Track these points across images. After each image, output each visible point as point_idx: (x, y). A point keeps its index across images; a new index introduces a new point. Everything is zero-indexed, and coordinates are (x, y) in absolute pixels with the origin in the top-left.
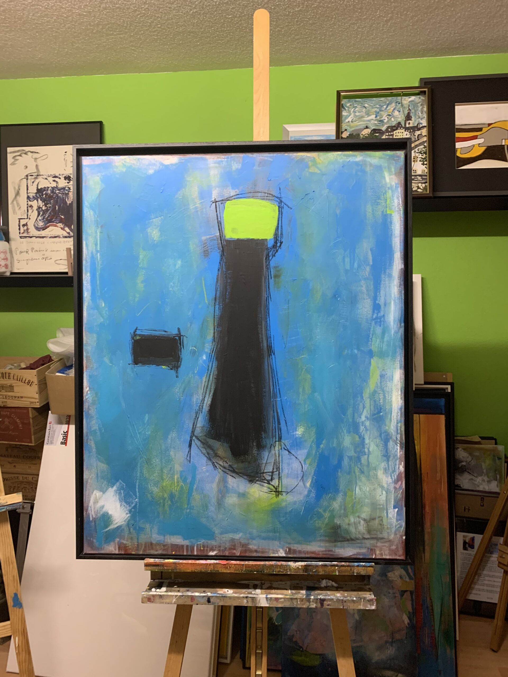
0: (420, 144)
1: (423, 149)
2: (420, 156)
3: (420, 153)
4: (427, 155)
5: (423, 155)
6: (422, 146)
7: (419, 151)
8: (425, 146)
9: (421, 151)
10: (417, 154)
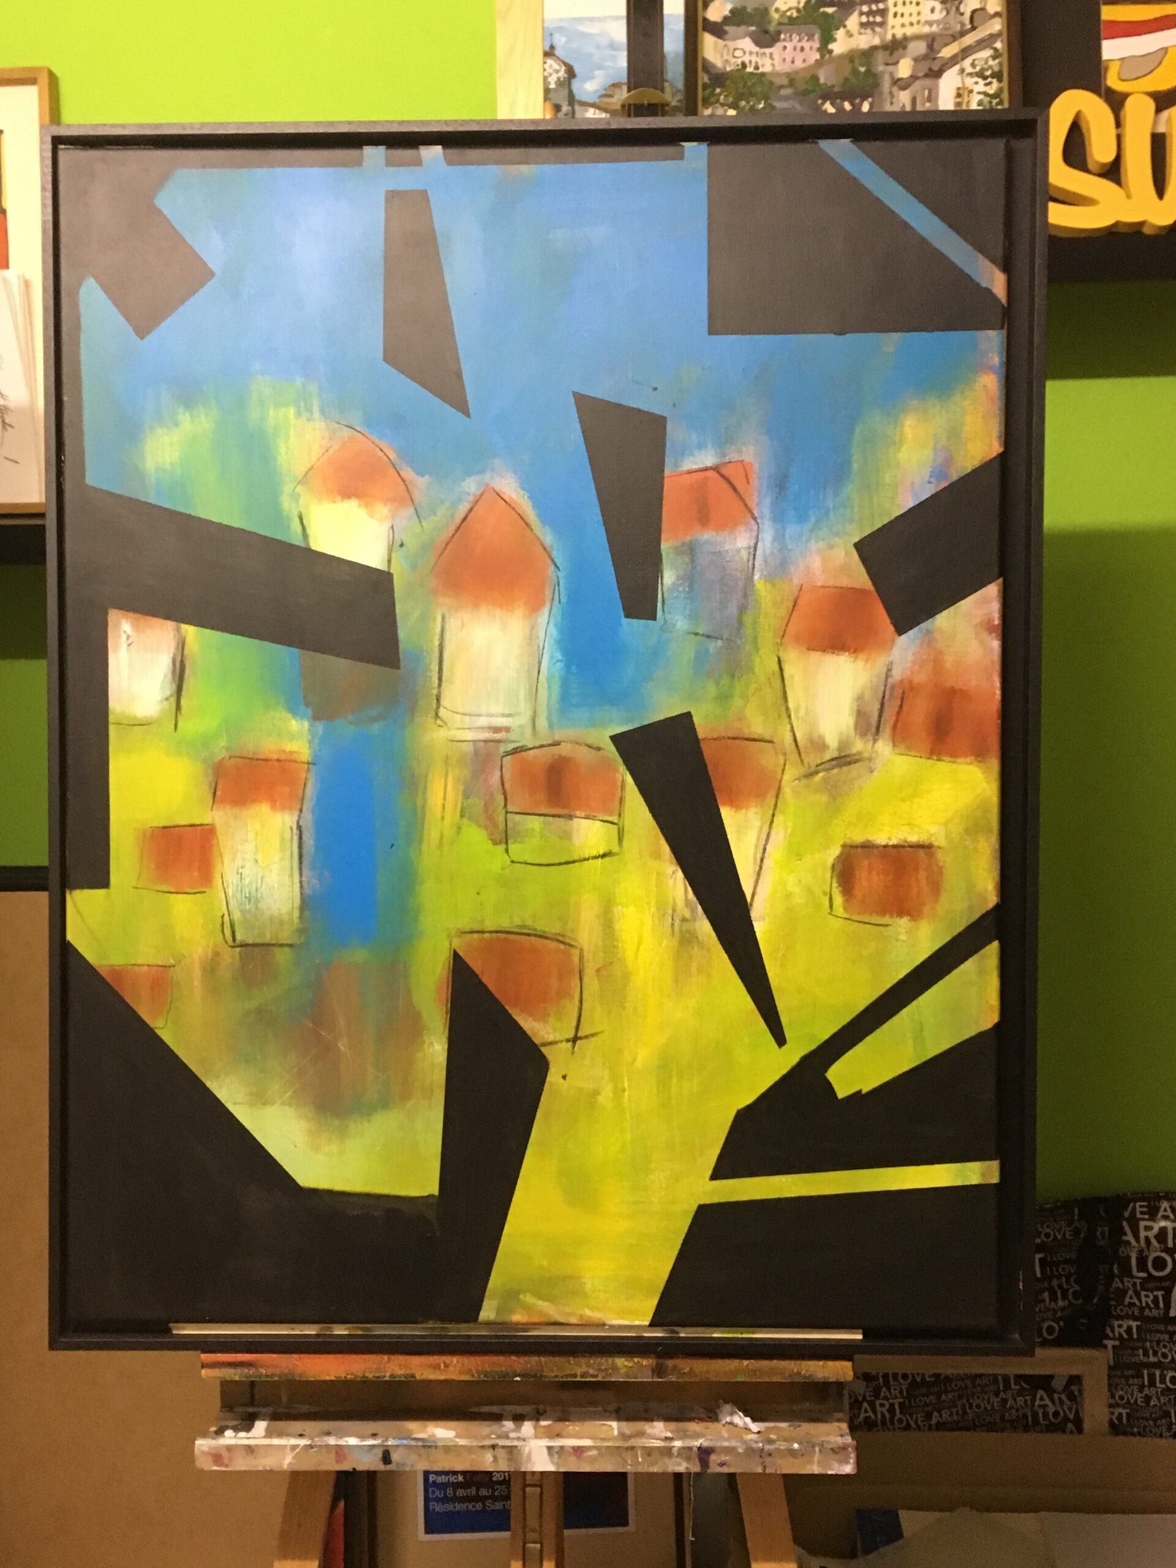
0: (981, 44)
1: (991, 62)
2: (981, 87)
3: (981, 75)
4: (1005, 84)
5: (990, 83)
6: (987, 53)
7: (978, 68)
8: (996, 50)
9: (982, 70)
10: (969, 82)
